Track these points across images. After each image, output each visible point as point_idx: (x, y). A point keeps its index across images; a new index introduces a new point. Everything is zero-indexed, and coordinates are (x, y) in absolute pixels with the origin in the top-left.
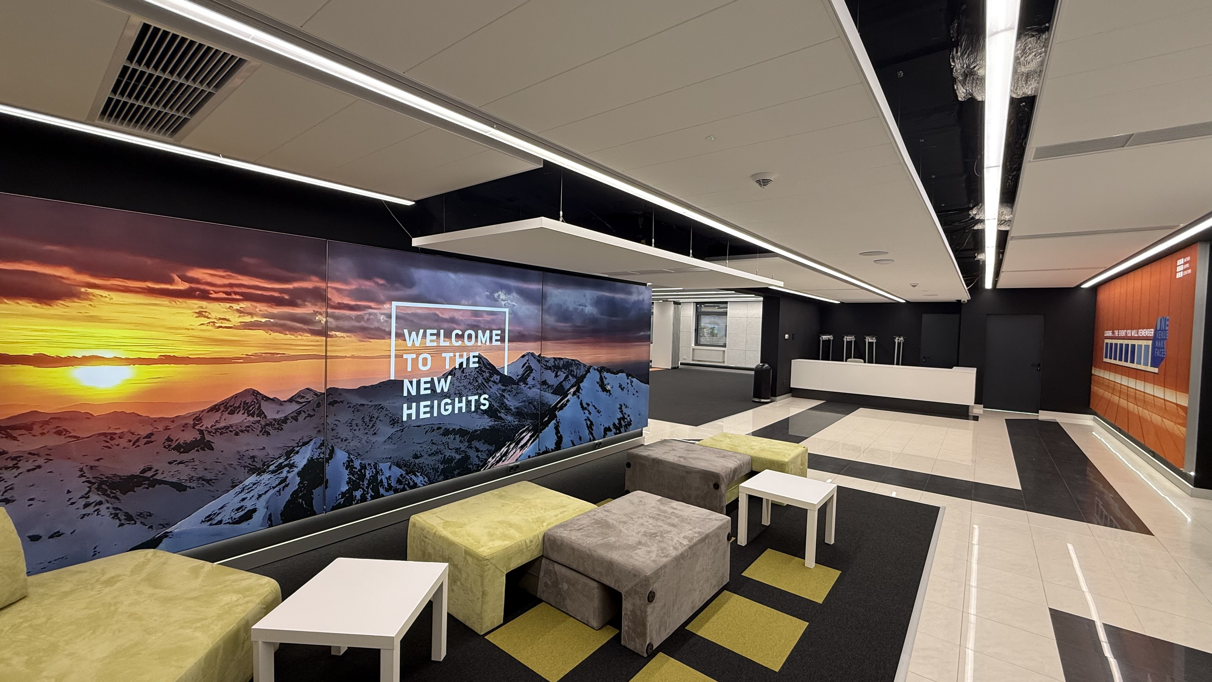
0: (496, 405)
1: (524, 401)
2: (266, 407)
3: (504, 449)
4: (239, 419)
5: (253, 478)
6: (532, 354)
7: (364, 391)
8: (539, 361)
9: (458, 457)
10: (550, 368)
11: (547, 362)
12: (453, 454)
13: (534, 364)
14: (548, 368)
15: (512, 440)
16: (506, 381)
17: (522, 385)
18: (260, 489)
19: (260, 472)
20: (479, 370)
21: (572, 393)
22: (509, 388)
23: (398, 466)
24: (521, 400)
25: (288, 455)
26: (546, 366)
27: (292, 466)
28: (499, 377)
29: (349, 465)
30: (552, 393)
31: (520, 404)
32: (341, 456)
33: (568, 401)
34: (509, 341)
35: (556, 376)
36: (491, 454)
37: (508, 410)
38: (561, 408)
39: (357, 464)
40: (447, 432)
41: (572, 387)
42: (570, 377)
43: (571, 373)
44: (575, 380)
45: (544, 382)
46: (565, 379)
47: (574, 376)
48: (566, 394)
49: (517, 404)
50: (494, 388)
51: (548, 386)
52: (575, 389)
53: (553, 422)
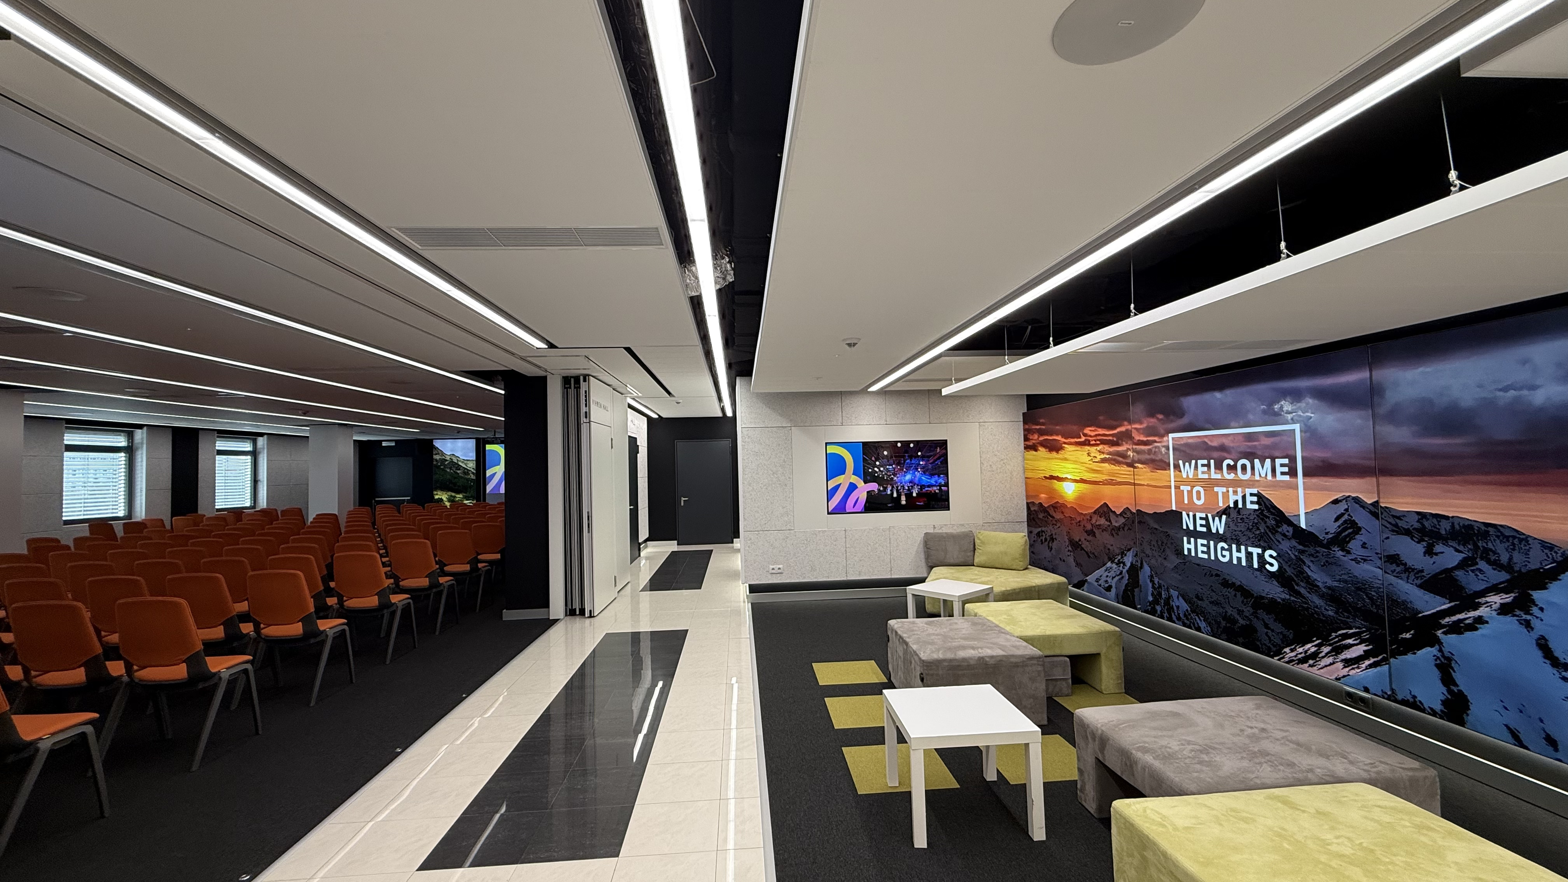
0: (1290, 571)
1: (1346, 582)
2: (1112, 517)
4: (1104, 521)
5: (1109, 564)
6: (1357, 500)
7: (1156, 517)
8: (1375, 515)
10: (1407, 532)
11: (1399, 518)
12: (1236, 615)
13: (1361, 518)
14: (1399, 531)
15: (1325, 641)
16: (1303, 537)
17: (1339, 552)
18: (1112, 573)
20: (1259, 513)
21: (1494, 607)
22: (1311, 550)
23: (1183, 598)
24: (1338, 577)
25: (1123, 554)
26: (1396, 525)
27: (1124, 564)
29: (1151, 579)
30: (1420, 586)
31: (1336, 584)
32: (1147, 569)
33: (1480, 620)
34: (1305, 475)
35: (1429, 552)
36: (1287, 642)
37: (1312, 585)
38: (1457, 629)
39: (1156, 580)
40: (1226, 584)
41: (1495, 589)
42: (1482, 565)
43: (1486, 555)
44: (1504, 576)
45: (1393, 559)
46: (1463, 565)
47: (1497, 565)
48: (1471, 602)
49: (1330, 582)
50: (1285, 545)
51: (1408, 570)
52: (1508, 598)
53: (1427, 653)
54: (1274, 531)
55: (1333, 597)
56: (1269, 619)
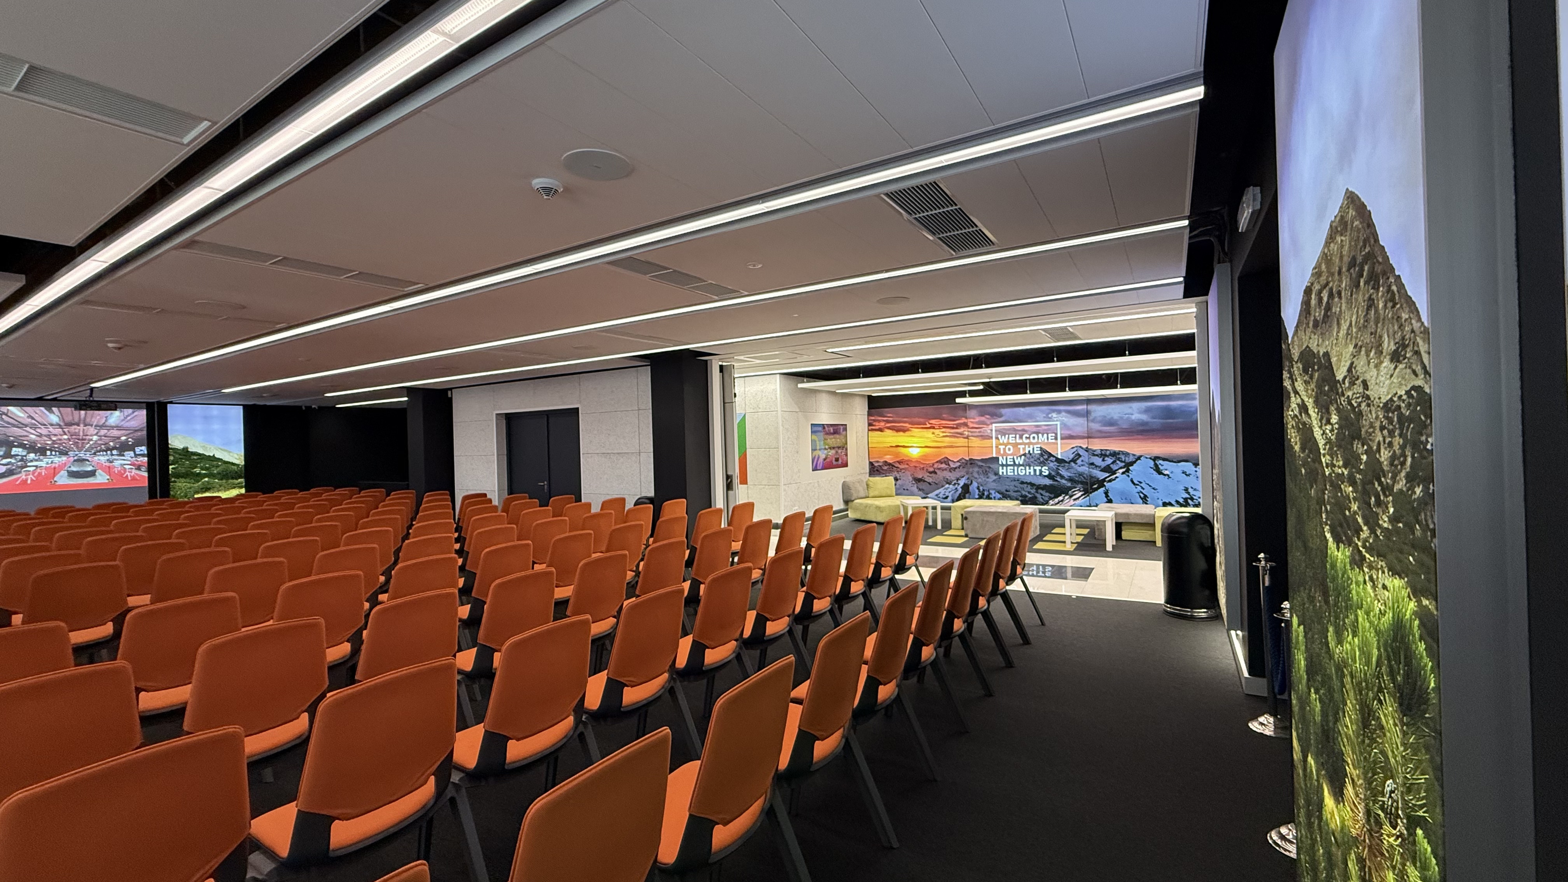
0: (1053, 473)
1: (1075, 474)
2: (950, 462)
3: (1061, 498)
4: (943, 466)
5: (947, 486)
6: (1080, 447)
7: (982, 460)
8: (1087, 451)
9: (1030, 496)
10: (1097, 455)
11: (1095, 451)
12: (1027, 494)
13: (1081, 452)
14: (1094, 455)
15: (1067, 494)
16: (1060, 461)
17: (1073, 464)
18: (949, 490)
19: (950, 484)
20: (1042, 455)
21: (1121, 473)
22: (1063, 465)
23: (998, 492)
24: (1072, 473)
25: (958, 480)
27: (959, 484)
28: (1054, 459)
29: (978, 488)
30: (1101, 471)
31: (1071, 475)
32: (975, 484)
33: (1117, 477)
34: (1062, 439)
35: (1103, 460)
36: (1051, 498)
37: (1062, 477)
38: (1110, 481)
39: (981, 488)
40: (1022, 483)
41: (1121, 468)
42: (1118, 462)
43: (1119, 459)
44: (1123, 464)
45: (1092, 464)
46: (1113, 463)
47: (1121, 461)
48: (1114, 473)
49: (1069, 474)
50: (1052, 464)
51: (1096, 466)
52: (1124, 470)
53: (1102, 489)
54: (1047, 460)
55: (1071, 480)
56: (1043, 492)
